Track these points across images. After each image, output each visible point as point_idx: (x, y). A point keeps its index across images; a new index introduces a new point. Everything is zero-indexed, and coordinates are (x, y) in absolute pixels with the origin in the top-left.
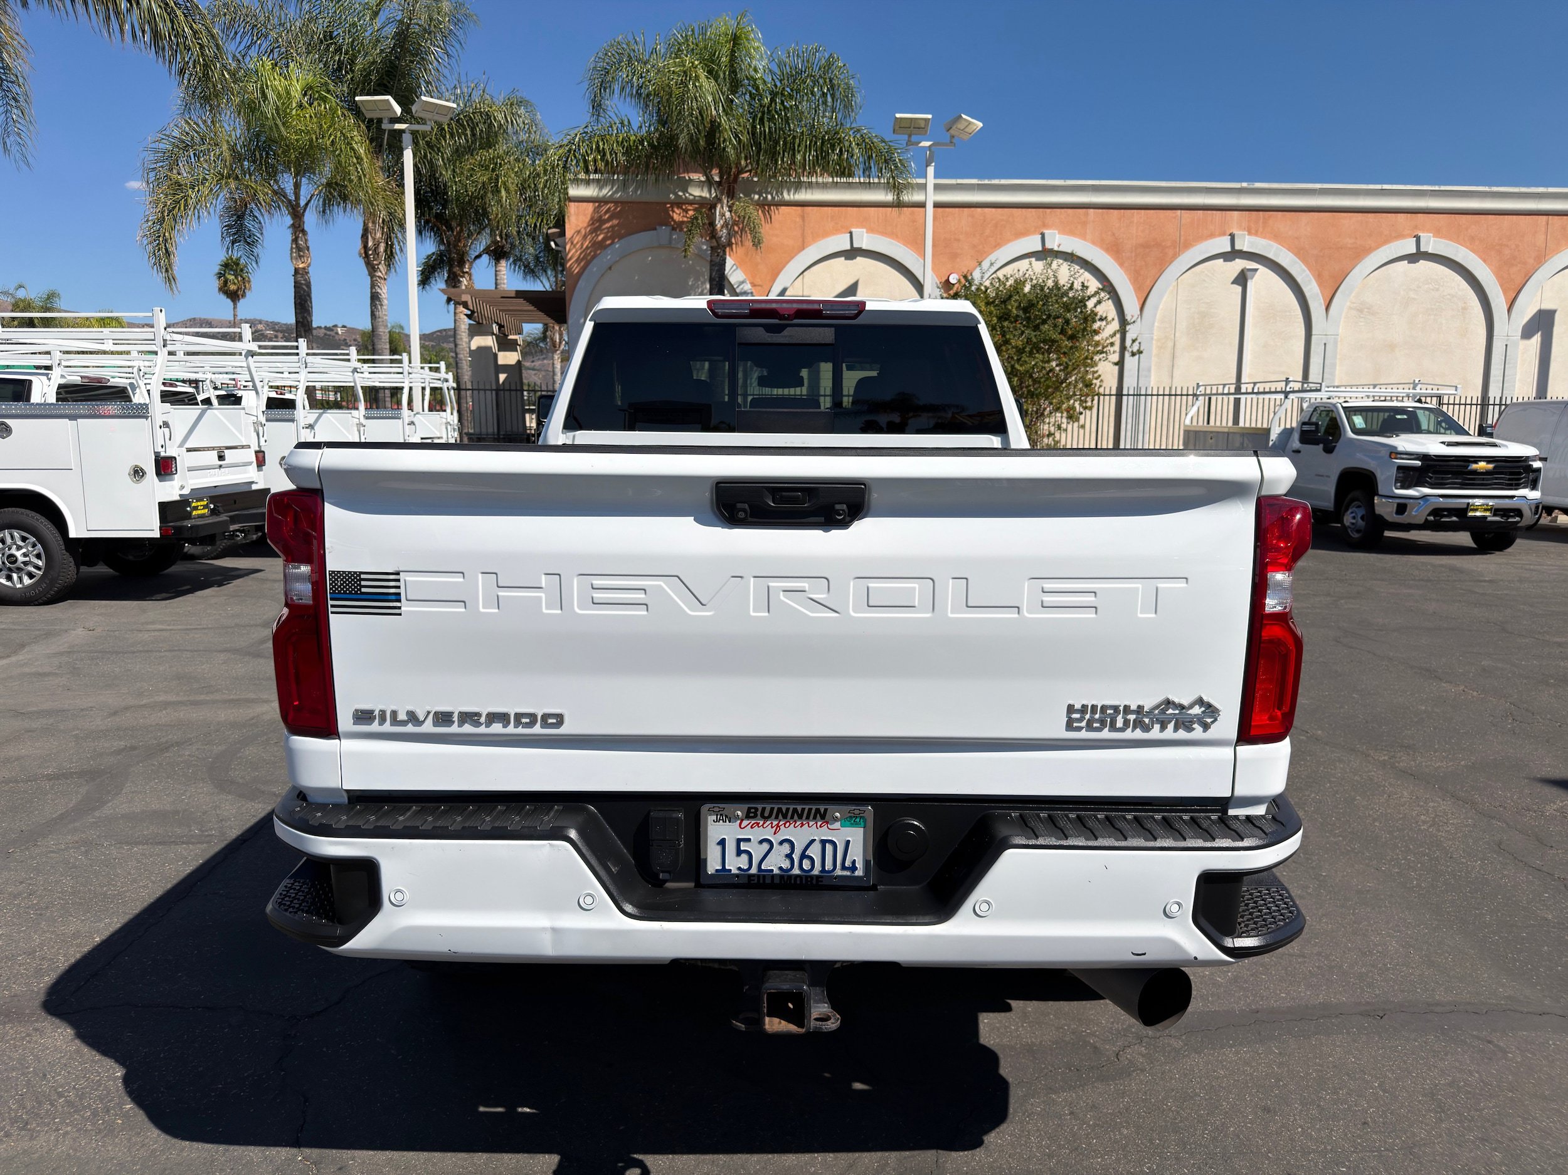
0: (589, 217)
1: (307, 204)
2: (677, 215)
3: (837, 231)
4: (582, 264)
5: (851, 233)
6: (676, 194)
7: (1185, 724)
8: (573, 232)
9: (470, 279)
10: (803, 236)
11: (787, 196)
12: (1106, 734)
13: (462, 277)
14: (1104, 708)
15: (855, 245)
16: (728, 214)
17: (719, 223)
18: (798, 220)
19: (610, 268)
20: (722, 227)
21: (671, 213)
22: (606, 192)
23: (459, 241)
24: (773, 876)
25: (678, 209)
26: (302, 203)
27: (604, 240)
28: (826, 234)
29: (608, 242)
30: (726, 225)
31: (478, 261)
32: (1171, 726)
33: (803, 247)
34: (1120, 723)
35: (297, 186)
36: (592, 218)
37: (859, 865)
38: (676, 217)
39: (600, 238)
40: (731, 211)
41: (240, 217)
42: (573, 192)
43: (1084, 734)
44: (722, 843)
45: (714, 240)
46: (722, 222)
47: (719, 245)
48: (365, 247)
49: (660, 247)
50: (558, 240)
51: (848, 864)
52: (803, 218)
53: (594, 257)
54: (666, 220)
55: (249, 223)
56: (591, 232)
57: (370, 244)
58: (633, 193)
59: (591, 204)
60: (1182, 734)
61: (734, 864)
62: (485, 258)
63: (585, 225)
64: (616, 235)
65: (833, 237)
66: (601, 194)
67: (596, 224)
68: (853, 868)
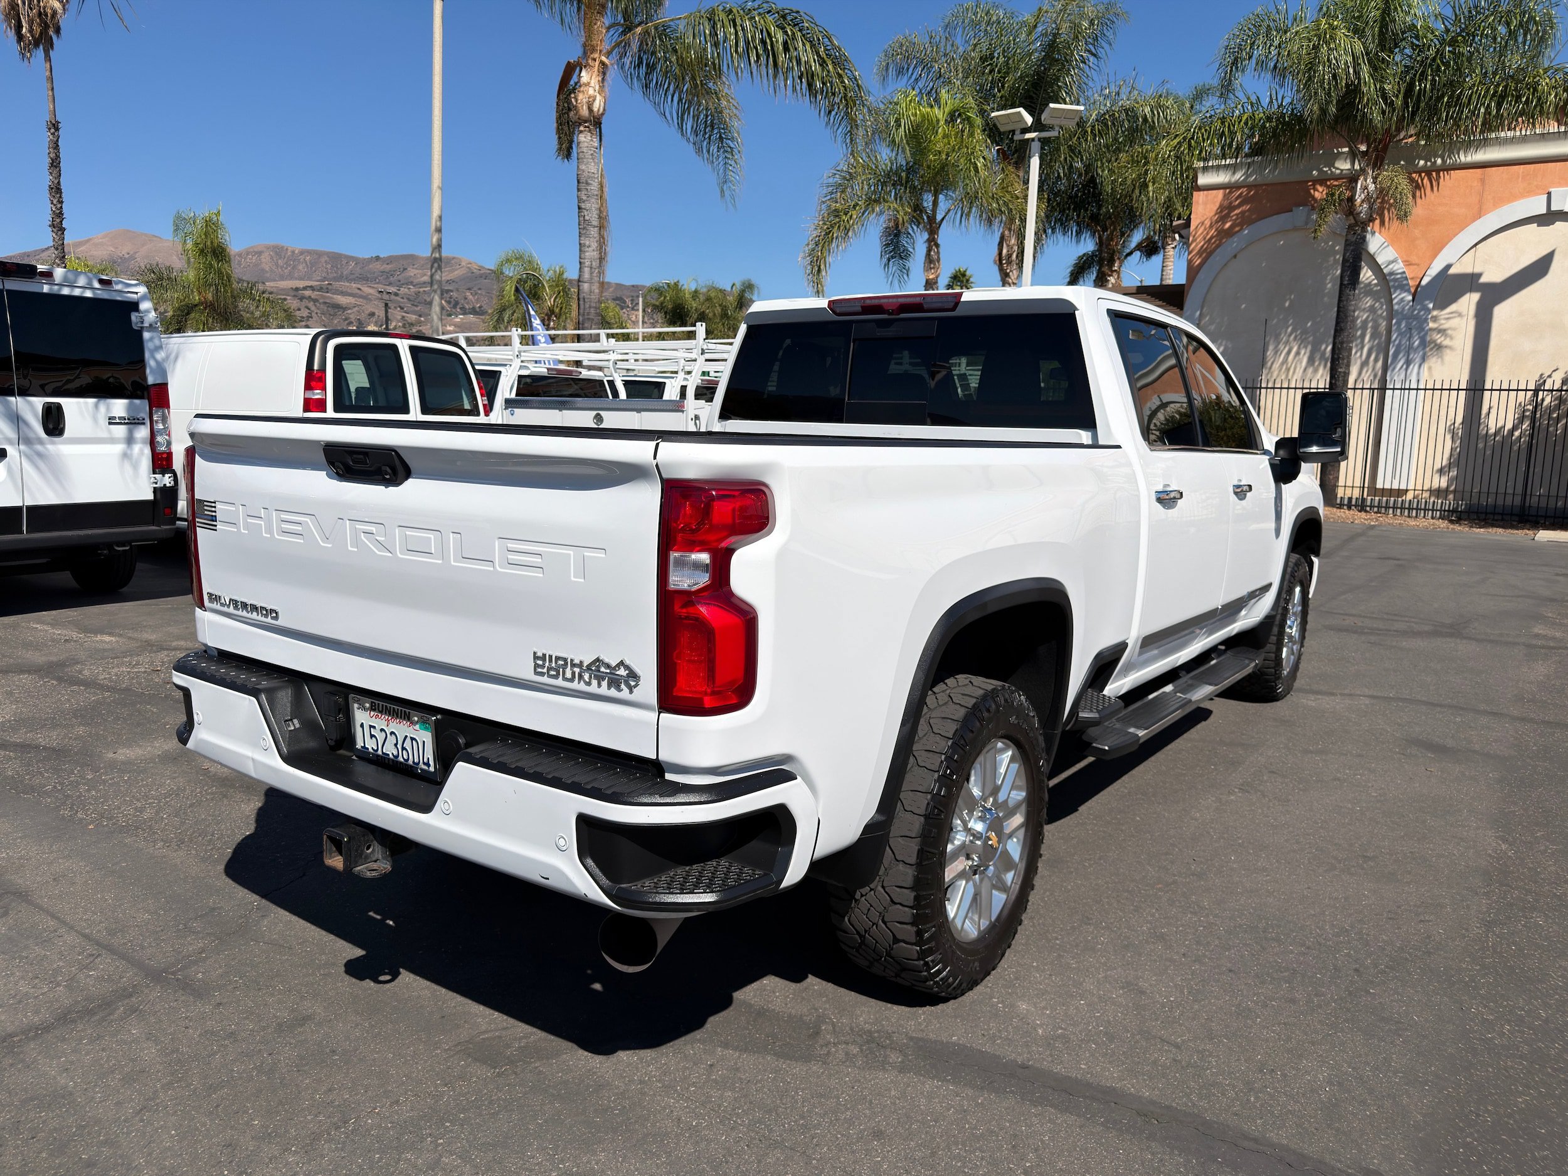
0: (1218, 205)
1: (943, 219)
2: (1320, 193)
3: (1529, 192)
4: (1204, 255)
5: (1549, 194)
6: (1320, 171)
7: (614, 683)
8: (1198, 221)
9: (1118, 277)
10: (1481, 203)
11: (1463, 158)
12: (560, 682)
13: (1110, 276)
14: (558, 658)
15: (1554, 208)
16: (1372, 187)
17: (1359, 197)
18: (1475, 184)
19: (1235, 256)
20: (1363, 201)
21: (1312, 191)
22: (1239, 176)
23: (1112, 240)
24: (389, 759)
25: (1321, 185)
26: (939, 217)
27: (1231, 227)
28: (1513, 197)
29: (1237, 229)
30: (1368, 198)
31: (1129, 258)
32: (605, 684)
33: (1479, 215)
34: (569, 675)
35: (935, 203)
36: (1221, 206)
37: (431, 763)
38: (1317, 195)
39: (1228, 225)
40: (1374, 183)
41: (897, 235)
42: (1202, 180)
43: (545, 679)
44: (362, 725)
45: (1351, 217)
46: (1363, 196)
47: (1356, 222)
48: (1000, 254)
49: (1295, 229)
50: (1183, 232)
51: (425, 760)
52: (1482, 181)
53: (1218, 246)
54: (1305, 200)
55: (904, 241)
56: (1217, 222)
57: (1005, 251)
58: (1270, 174)
59: (1221, 191)
60: (613, 692)
61: (371, 745)
62: (1138, 253)
63: (1213, 214)
64: (1245, 221)
65: (1522, 201)
66: (1233, 180)
67: (1224, 212)
68: (428, 765)
